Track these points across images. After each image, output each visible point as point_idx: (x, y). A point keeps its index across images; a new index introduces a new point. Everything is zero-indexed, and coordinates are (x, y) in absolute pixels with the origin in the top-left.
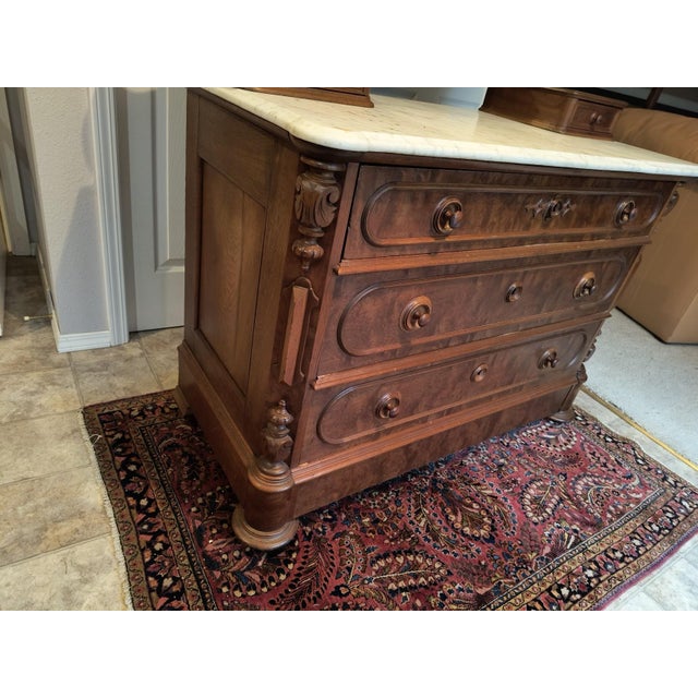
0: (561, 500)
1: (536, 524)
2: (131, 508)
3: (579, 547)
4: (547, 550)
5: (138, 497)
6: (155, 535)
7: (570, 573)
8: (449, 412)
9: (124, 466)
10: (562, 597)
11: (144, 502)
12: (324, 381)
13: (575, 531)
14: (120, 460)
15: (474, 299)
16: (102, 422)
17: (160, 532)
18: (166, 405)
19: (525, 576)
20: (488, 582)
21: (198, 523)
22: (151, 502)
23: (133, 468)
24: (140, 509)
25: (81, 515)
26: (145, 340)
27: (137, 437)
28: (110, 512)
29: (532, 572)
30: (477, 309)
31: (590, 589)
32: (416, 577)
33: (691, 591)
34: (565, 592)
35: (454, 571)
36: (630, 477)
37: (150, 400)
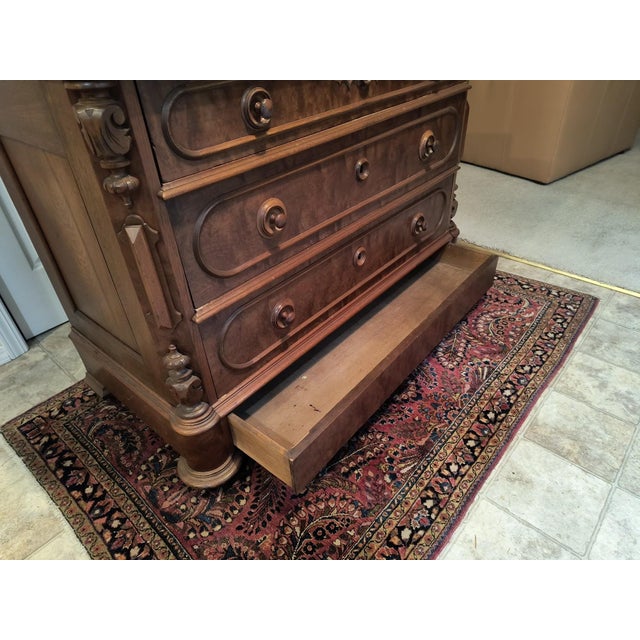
0: (468, 342)
1: (452, 369)
2: (77, 500)
3: (494, 375)
4: (468, 387)
5: (82, 488)
6: (109, 515)
7: (492, 399)
8: (345, 301)
9: (59, 465)
10: (490, 421)
11: (89, 490)
12: (203, 313)
13: (486, 363)
14: (52, 462)
15: (325, 188)
16: (24, 434)
17: (113, 511)
18: (84, 394)
19: (454, 416)
20: (425, 433)
21: (148, 488)
22: (95, 487)
23: (68, 463)
24: (86, 498)
25: (29, 526)
26: (45, 342)
27: (63, 434)
28: (57, 513)
29: (459, 410)
30: (333, 196)
31: (511, 405)
32: (363, 453)
33: (590, 375)
34: (491, 415)
35: (394, 435)
36: (520, 302)
37: (66, 395)
